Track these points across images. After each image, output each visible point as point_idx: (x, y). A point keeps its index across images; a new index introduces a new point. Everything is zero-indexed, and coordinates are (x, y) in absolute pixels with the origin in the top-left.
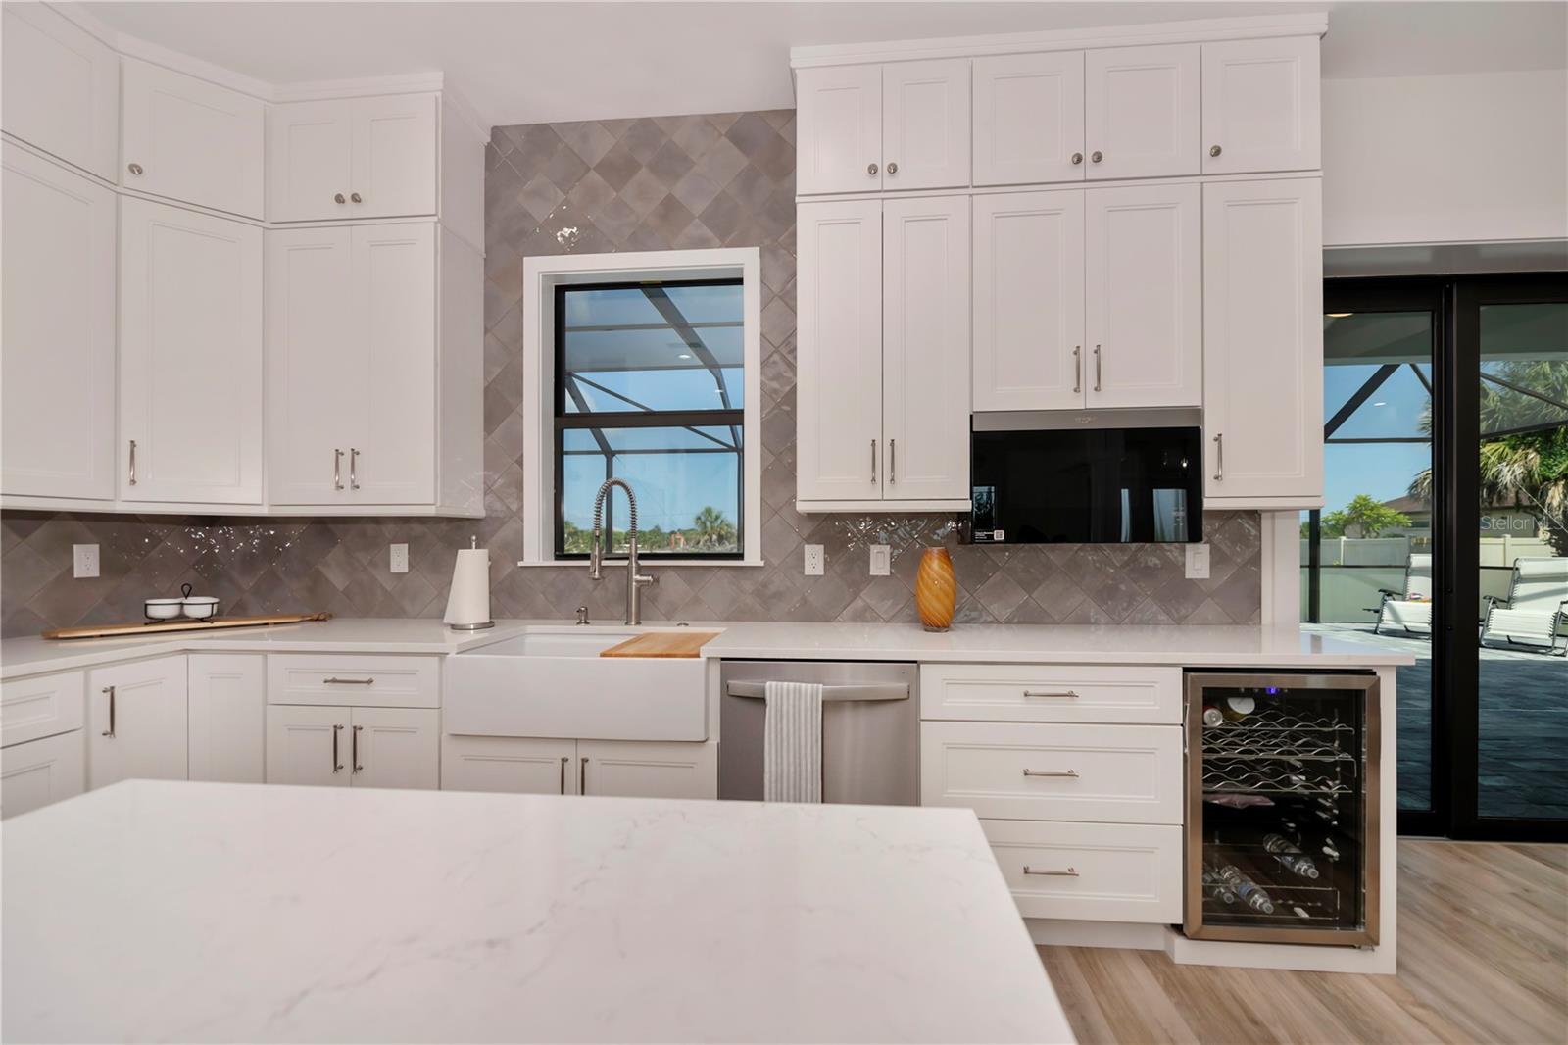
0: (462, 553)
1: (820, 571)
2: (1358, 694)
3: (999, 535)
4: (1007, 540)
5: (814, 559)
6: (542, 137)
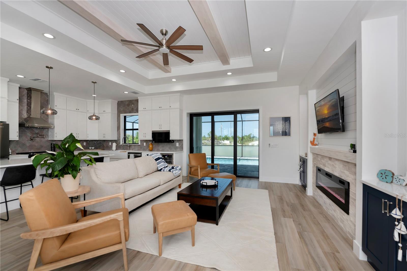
0: (113, 143)
1: (145, 145)
2: (172, 155)
3: (154, 142)
4: (155, 142)
5: (145, 144)
6: (122, 102)
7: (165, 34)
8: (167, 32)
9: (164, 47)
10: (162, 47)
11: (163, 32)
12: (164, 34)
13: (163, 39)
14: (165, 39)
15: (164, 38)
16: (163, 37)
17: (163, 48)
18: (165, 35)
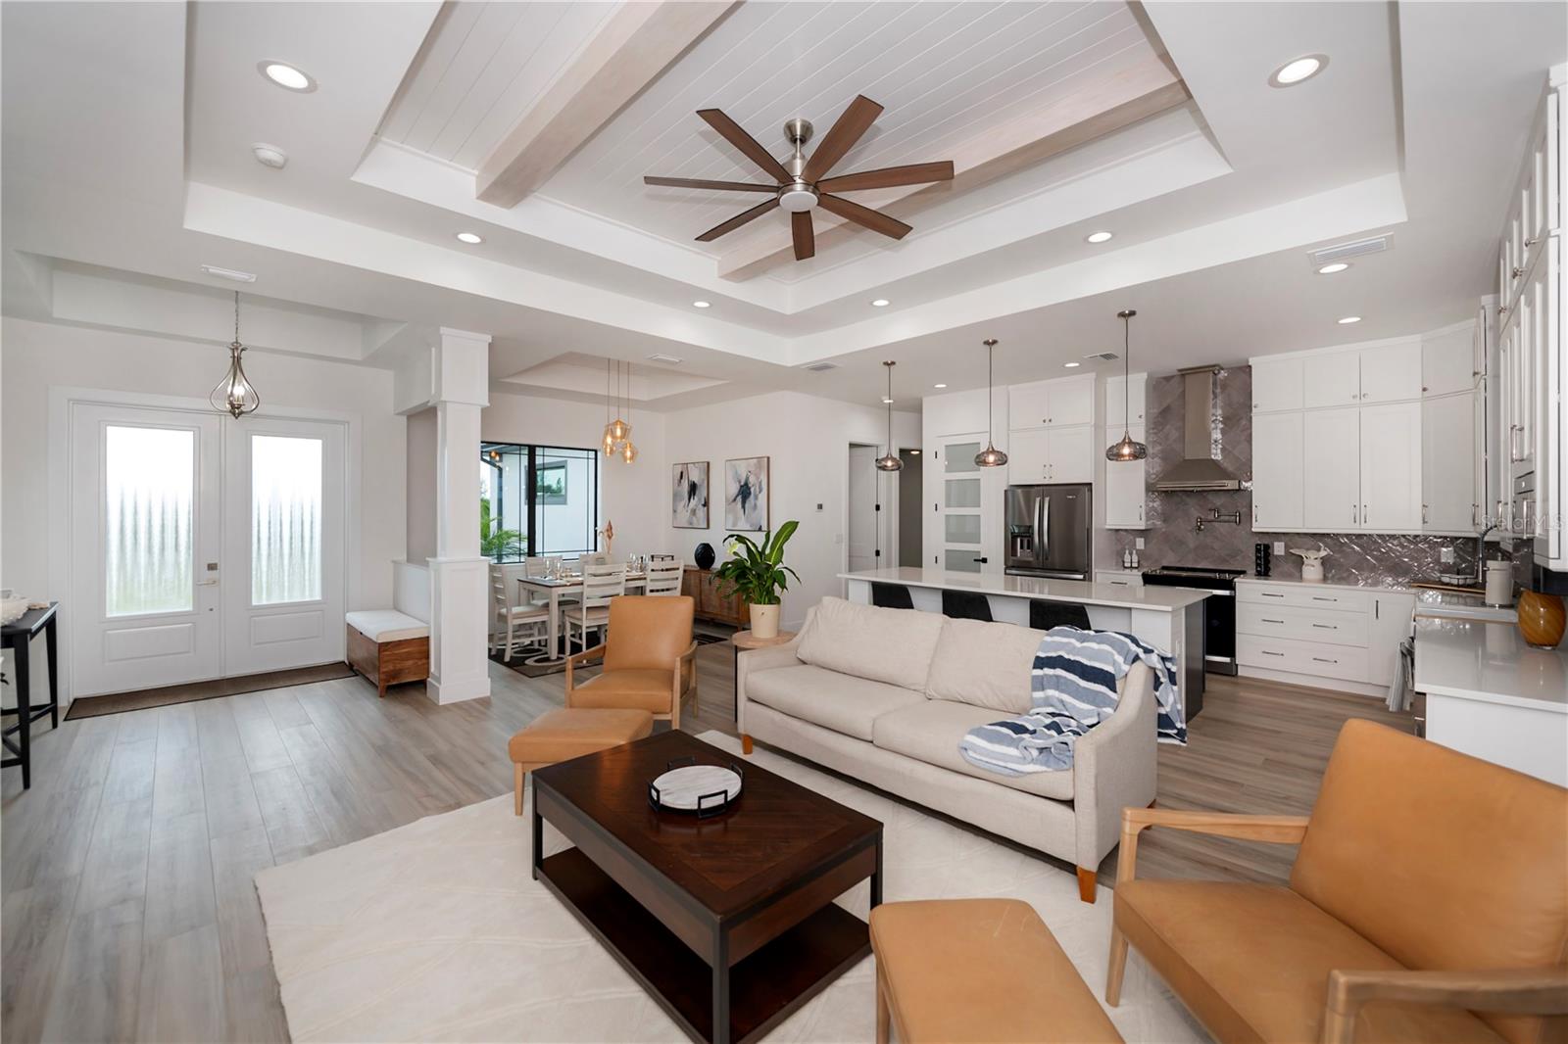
7: (801, 140)
8: (807, 129)
9: (799, 186)
10: (789, 187)
11: (796, 131)
12: (797, 137)
13: (794, 157)
14: (803, 157)
15: (798, 154)
16: (794, 151)
17: (791, 190)
18: (803, 141)
